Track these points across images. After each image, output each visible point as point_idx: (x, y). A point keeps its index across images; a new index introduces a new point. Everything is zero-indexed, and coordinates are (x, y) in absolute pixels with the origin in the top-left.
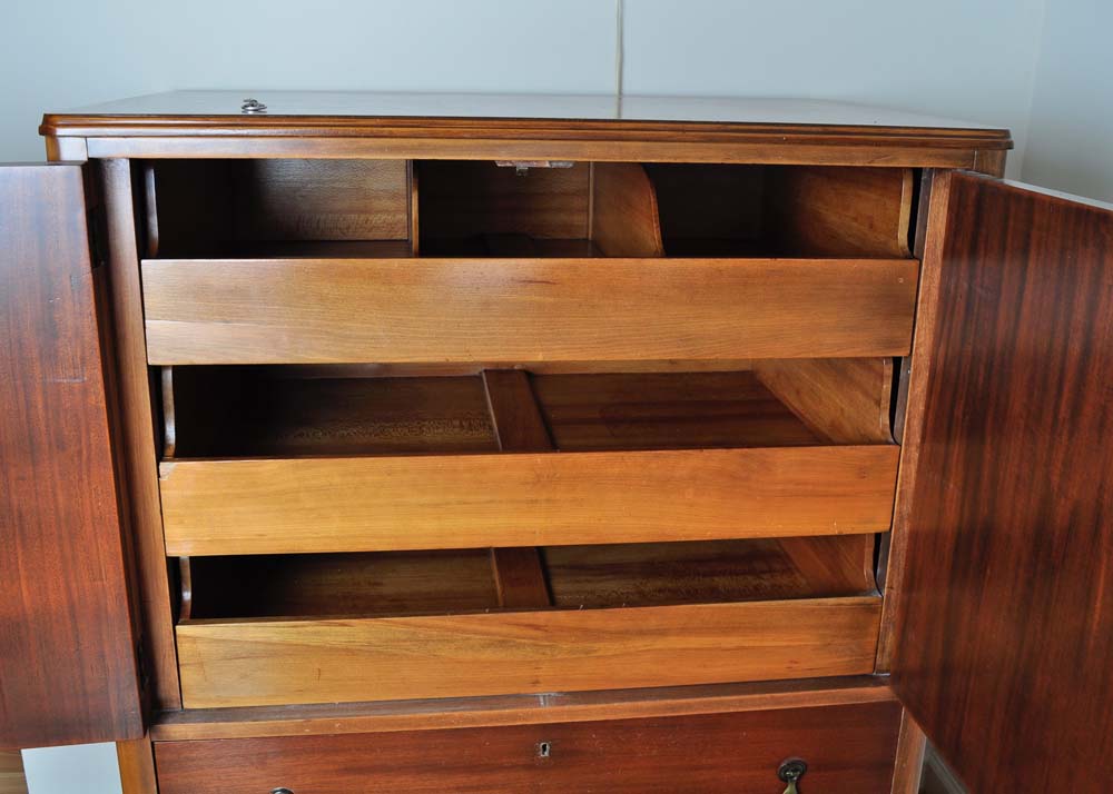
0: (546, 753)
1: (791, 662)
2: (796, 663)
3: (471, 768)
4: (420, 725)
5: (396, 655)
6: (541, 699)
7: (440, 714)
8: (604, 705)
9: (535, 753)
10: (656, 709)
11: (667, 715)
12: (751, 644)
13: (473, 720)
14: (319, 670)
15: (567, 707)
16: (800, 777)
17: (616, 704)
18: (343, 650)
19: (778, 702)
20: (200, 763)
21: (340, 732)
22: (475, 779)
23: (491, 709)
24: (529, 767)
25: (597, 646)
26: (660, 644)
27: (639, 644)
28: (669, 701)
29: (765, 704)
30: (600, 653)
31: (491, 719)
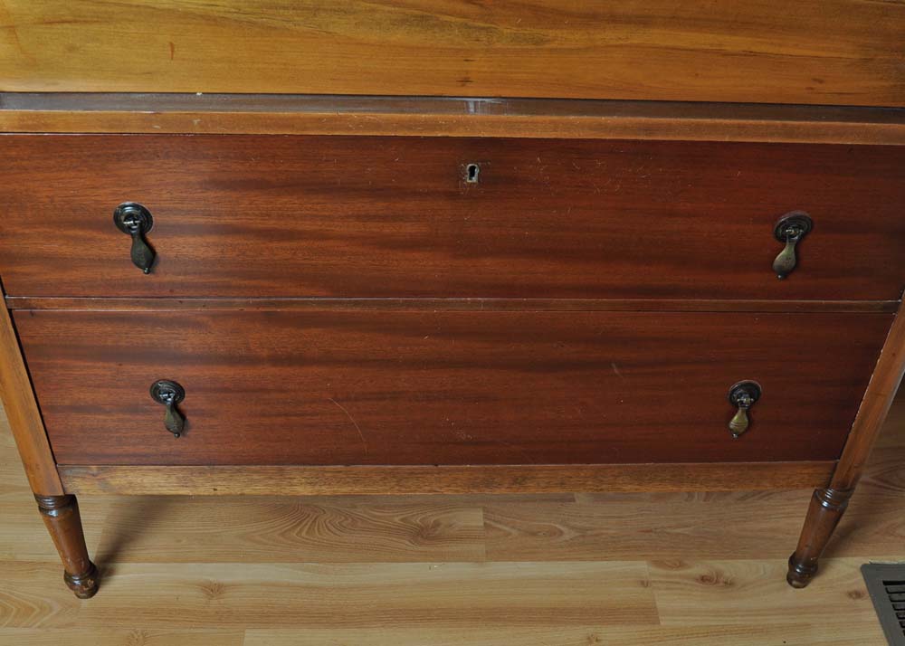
0: (475, 179)
1: (815, 80)
2: (821, 82)
3: (376, 192)
4: (306, 129)
5: (275, 28)
6: (471, 106)
7: (334, 114)
8: (555, 118)
9: (460, 178)
10: (625, 128)
11: (640, 138)
12: (763, 49)
13: (378, 126)
14: (172, 45)
15: (504, 117)
16: (803, 237)
17: (572, 117)
18: (202, 16)
19: (790, 132)
20: (24, 163)
21: (199, 131)
22: (380, 206)
23: (402, 112)
24: (452, 196)
25: (551, 33)
26: (639, 37)
27: (610, 35)
28: (643, 119)
29: (772, 135)
30: (553, 45)
31: (401, 125)
